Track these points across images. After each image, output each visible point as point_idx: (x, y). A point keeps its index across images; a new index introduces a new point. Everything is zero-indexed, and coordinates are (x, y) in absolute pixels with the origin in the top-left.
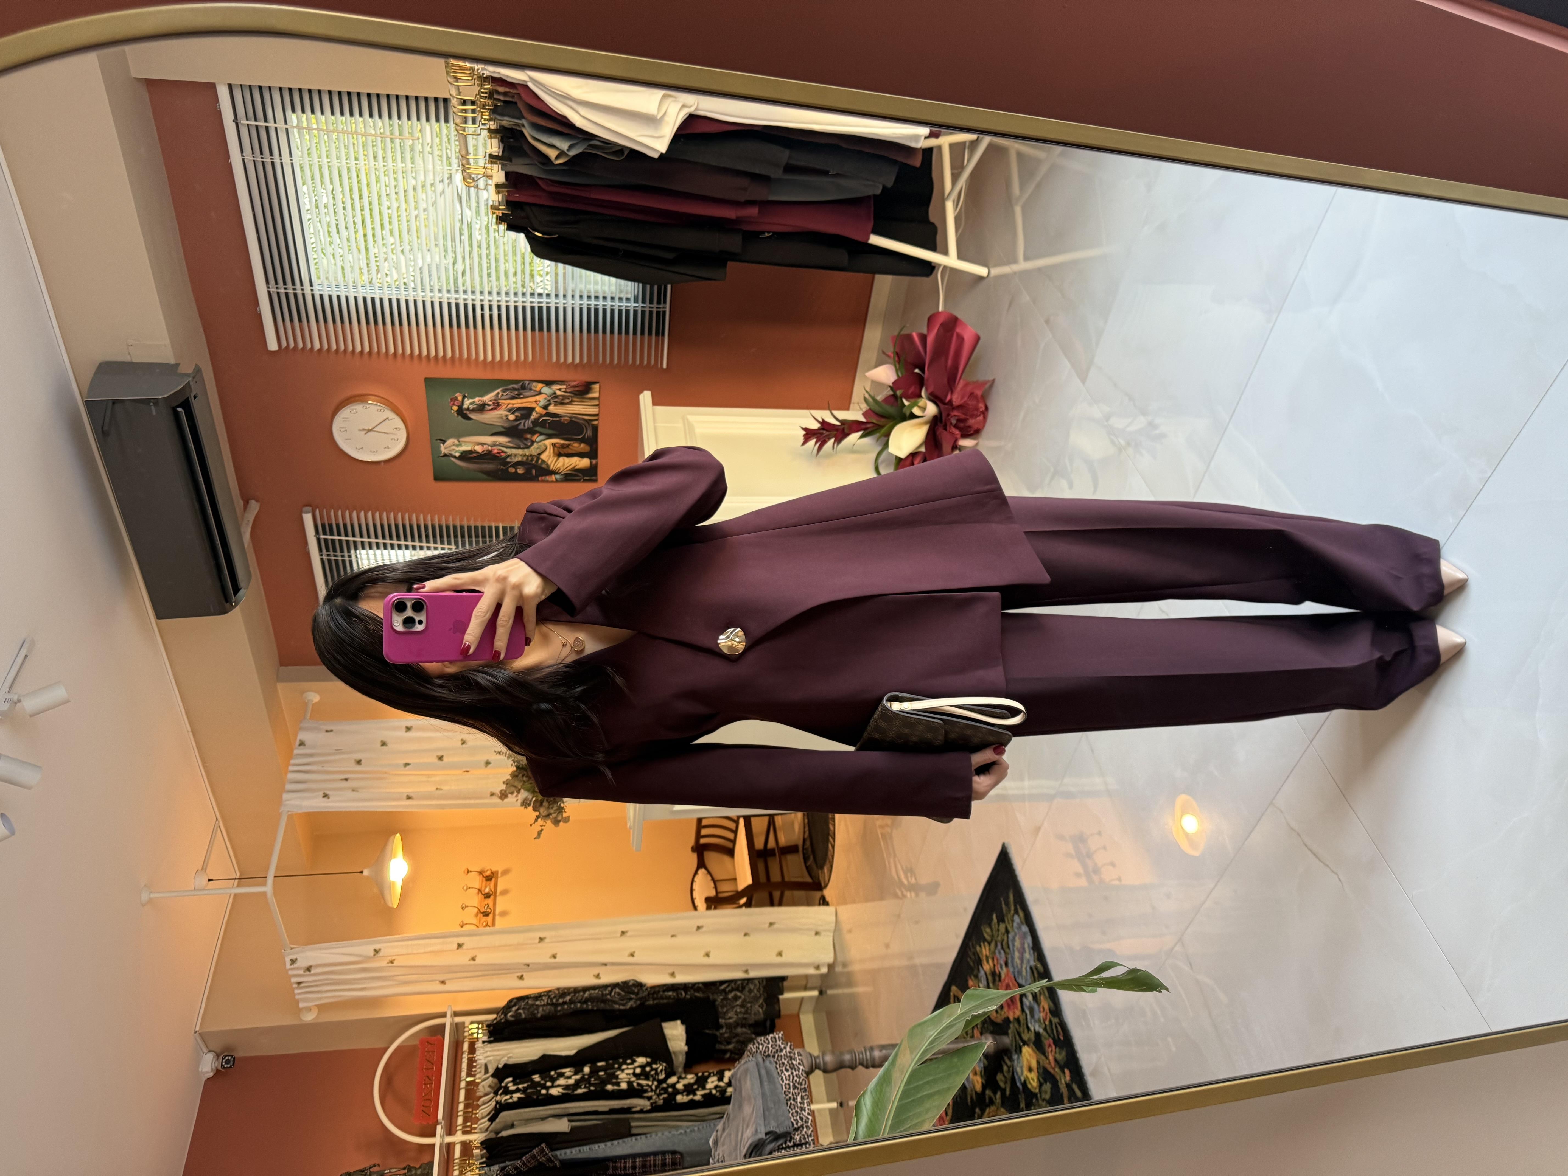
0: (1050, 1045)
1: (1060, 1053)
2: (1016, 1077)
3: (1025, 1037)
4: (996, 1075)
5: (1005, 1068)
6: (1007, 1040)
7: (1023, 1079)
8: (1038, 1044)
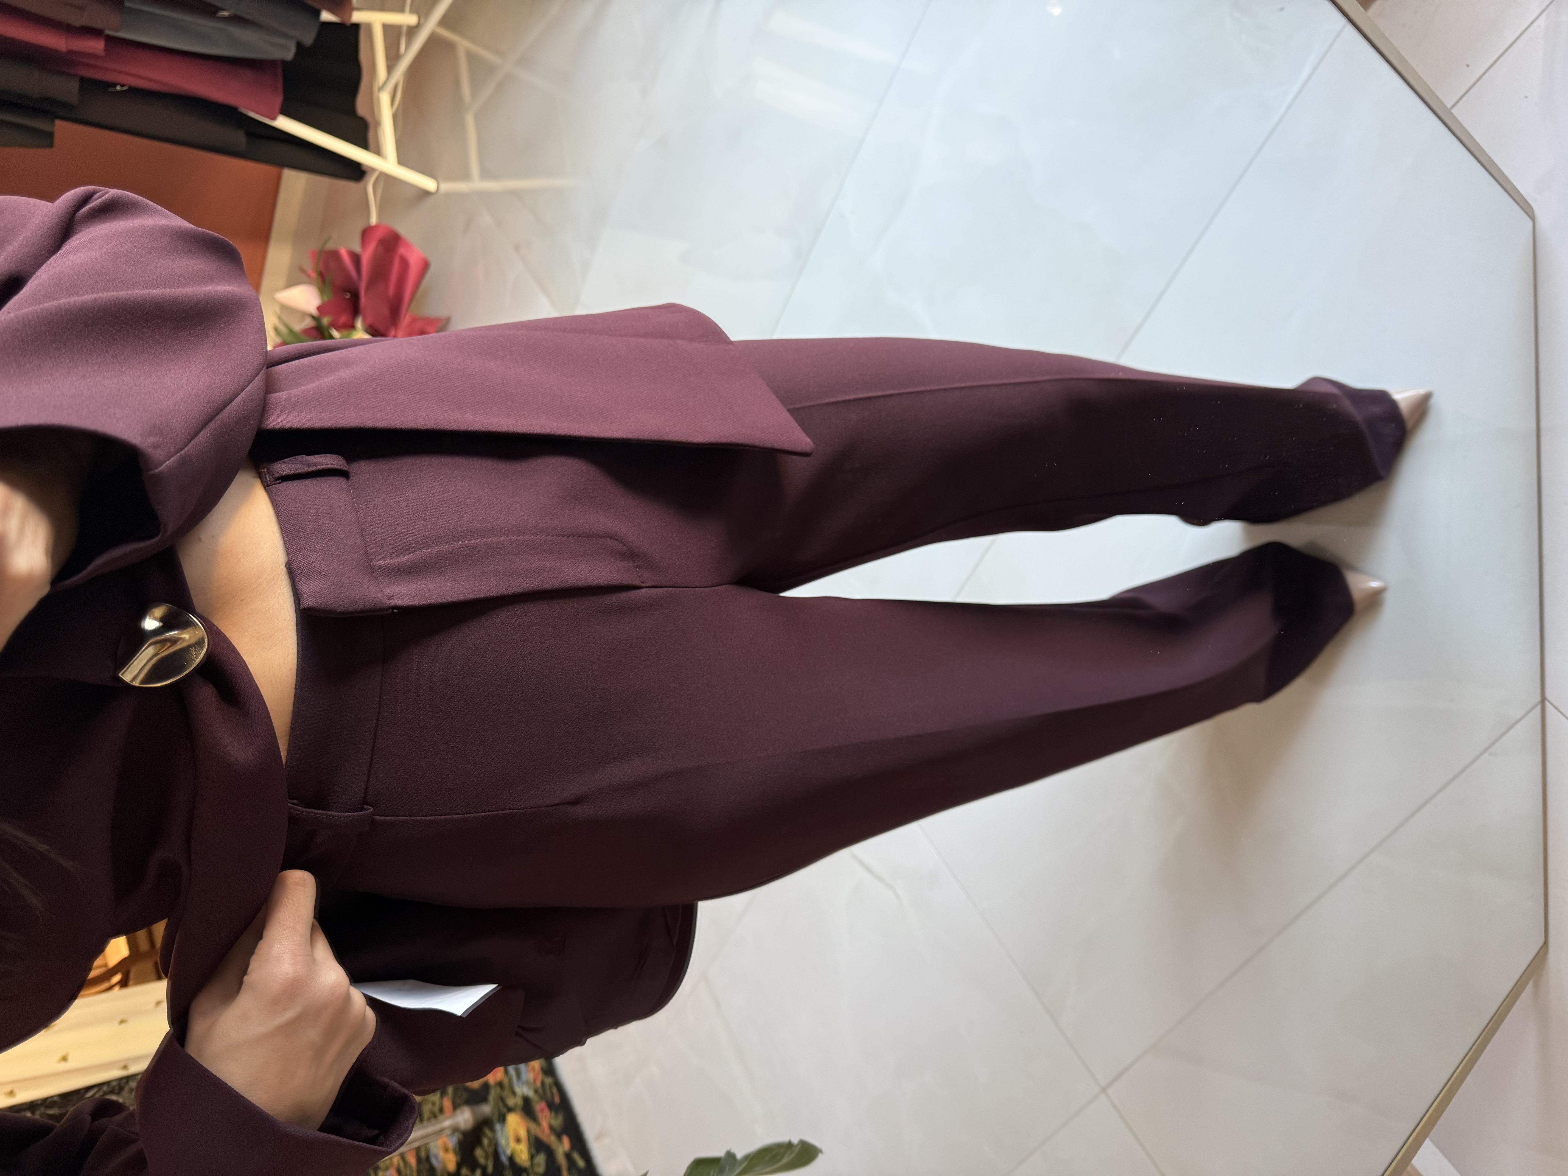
0: (542, 1111)
1: (556, 1118)
2: (500, 1150)
3: (511, 1102)
4: (472, 1149)
5: (485, 1141)
6: (486, 1109)
7: (509, 1152)
8: (527, 1109)
